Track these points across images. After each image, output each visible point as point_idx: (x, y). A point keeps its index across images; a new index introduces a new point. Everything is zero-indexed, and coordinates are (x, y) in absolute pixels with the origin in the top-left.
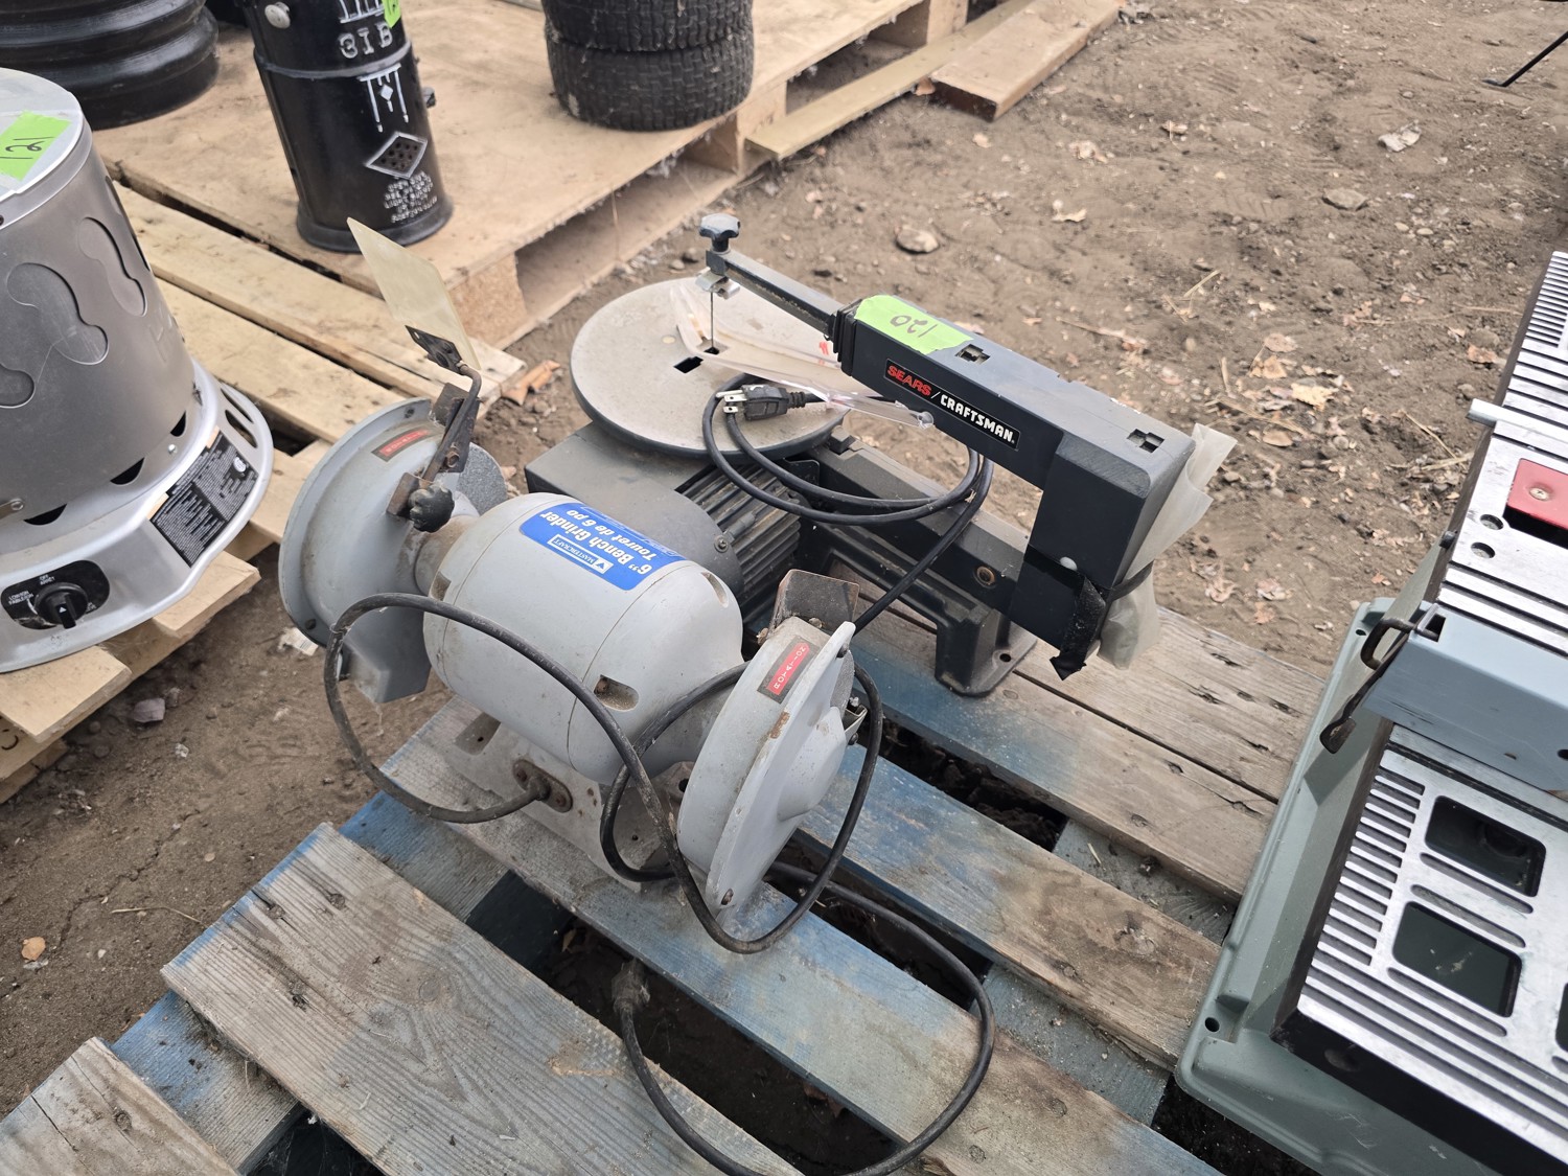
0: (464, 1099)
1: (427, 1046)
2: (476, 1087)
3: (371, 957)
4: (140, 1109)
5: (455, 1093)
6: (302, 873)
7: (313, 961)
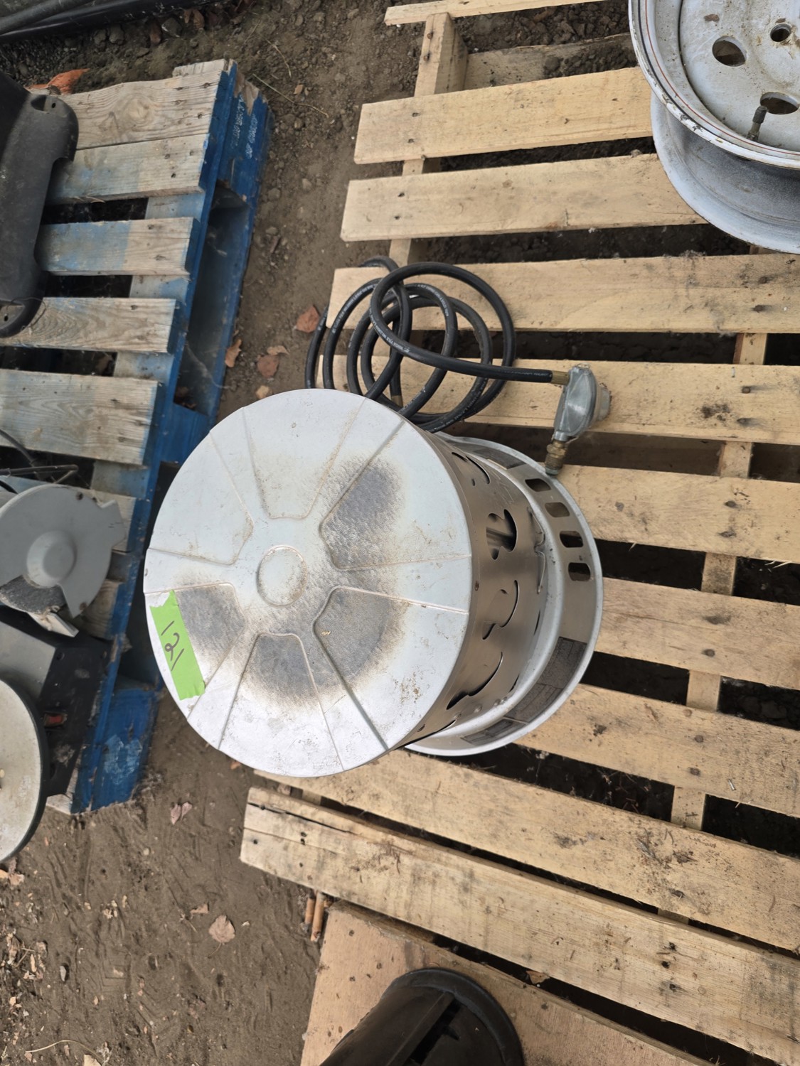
0: (58, 405)
1: (74, 413)
2: (56, 410)
3: (102, 428)
4: (138, 344)
5: (61, 405)
6: (138, 442)
7: (116, 415)
